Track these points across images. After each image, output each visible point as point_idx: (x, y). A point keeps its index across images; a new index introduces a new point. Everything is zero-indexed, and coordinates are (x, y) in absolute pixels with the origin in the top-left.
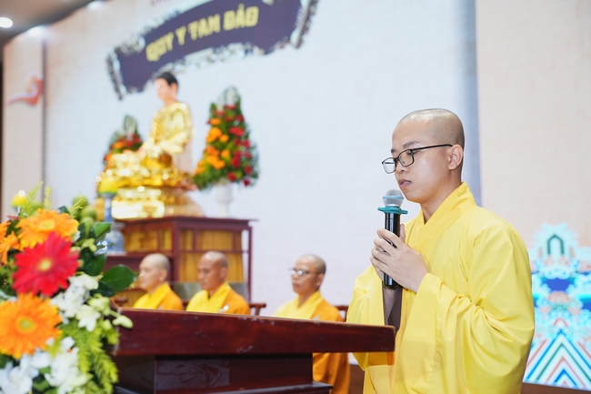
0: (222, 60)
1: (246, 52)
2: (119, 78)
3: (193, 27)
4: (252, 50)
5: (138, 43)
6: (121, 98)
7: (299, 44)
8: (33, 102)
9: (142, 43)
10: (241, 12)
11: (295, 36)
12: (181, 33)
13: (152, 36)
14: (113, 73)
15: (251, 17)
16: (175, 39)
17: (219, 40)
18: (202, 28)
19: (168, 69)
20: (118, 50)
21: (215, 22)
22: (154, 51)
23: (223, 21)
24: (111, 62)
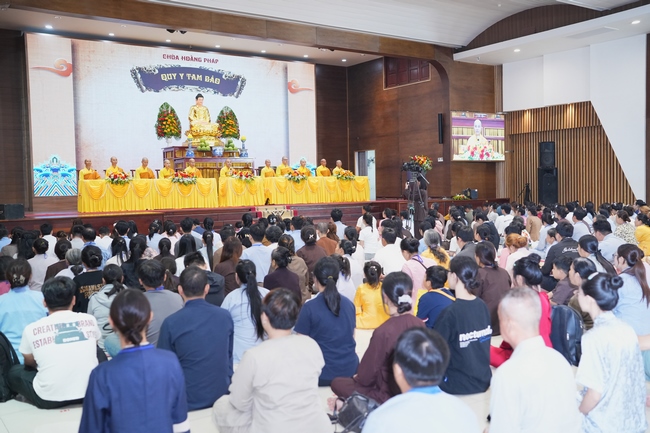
1: (215, 93)
2: (141, 82)
3: (189, 75)
4: (218, 93)
5: (155, 71)
6: (143, 91)
7: (237, 97)
8: (65, 74)
9: (157, 71)
10: (212, 78)
11: (235, 94)
12: (182, 75)
13: (163, 70)
14: (136, 78)
15: (217, 81)
16: (178, 76)
17: (202, 84)
18: (193, 77)
19: (174, 87)
20: (139, 69)
21: (200, 77)
22: (165, 77)
23: (204, 78)
24: (133, 73)
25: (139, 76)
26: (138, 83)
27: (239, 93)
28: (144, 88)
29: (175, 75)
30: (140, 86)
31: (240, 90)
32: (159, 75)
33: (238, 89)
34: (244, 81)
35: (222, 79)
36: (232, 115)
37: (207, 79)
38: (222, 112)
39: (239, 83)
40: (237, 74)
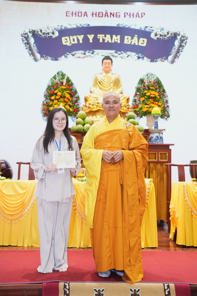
0: (122, 58)
1: (139, 58)
2: (35, 49)
3: (101, 37)
4: (143, 58)
5: (53, 33)
6: (36, 60)
7: (173, 62)
9: (57, 34)
10: (136, 38)
11: (170, 58)
12: (91, 37)
13: (64, 32)
14: (28, 43)
15: (143, 42)
16: (86, 39)
17: (120, 48)
18: (108, 38)
19: (79, 53)
20: (34, 33)
21: (116, 39)
22: (67, 41)
23: (122, 39)
24: (26, 37)
25: (32, 41)
26: (30, 49)
27: (176, 56)
28: (38, 56)
29: (81, 37)
30: (33, 54)
31: (178, 52)
32: (59, 39)
33: (174, 51)
34: (183, 40)
35: (150, 40)
36: (158, 84)
37: (128, 40)
38: (142, 81)
39: (177, 43)
40: (173, 30)
